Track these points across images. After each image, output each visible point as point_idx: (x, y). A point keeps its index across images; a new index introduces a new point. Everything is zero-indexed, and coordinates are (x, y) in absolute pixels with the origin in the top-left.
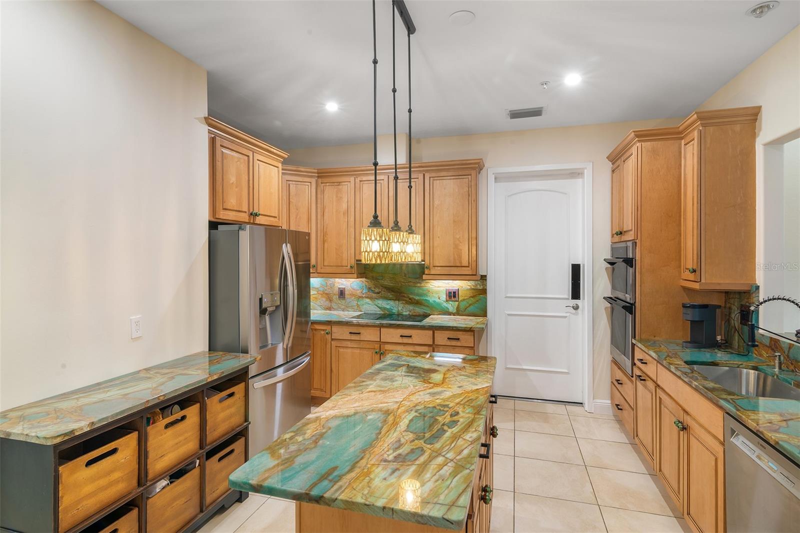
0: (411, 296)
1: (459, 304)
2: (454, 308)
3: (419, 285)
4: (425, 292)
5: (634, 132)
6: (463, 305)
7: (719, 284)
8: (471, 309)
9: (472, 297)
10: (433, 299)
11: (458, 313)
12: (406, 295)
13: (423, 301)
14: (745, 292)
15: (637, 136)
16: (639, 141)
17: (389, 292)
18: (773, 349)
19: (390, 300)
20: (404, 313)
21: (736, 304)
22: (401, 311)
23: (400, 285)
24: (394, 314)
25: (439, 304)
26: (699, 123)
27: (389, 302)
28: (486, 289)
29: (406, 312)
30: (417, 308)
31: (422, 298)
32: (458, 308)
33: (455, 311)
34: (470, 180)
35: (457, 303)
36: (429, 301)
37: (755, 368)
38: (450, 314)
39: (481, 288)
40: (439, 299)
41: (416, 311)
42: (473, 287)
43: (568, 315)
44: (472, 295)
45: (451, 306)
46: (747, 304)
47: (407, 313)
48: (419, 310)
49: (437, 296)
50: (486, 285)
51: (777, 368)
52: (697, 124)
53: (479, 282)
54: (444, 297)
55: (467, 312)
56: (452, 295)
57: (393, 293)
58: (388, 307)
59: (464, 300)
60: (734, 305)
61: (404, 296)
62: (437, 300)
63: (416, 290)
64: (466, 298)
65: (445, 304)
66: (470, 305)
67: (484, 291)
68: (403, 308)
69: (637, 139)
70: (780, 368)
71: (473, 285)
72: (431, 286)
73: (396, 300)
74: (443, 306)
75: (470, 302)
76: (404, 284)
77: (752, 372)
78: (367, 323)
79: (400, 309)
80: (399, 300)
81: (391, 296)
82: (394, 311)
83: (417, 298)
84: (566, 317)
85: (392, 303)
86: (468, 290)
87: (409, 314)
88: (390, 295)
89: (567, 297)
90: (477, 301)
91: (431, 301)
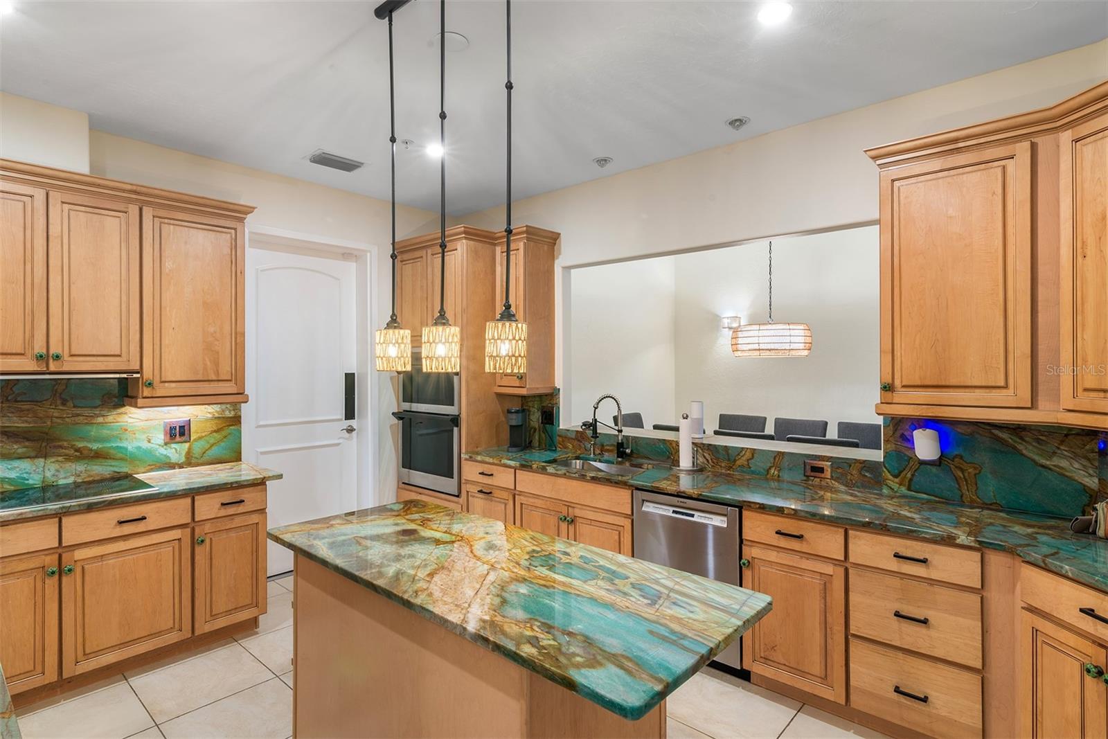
0: (80, 445)
1: (190, 445)
2: (180, 454)
3: (100, 420)
4: (115, 433)
5: (464, 227)
6: (198, 447)
7: (537, 388)
8: (215, 452)
9: (215, 431)
10: (137, 444)
11: (190, 461)
12: (65, 444)
13: (112, 451)
14: (546, 395)
15: (465, 232)
16: (466, 238)
17: (16, 442)
18: (579, 441)
19: (20, 458)
20: (61, 482)
21: (536, 406)
22: (54, 479)
23: (49, 423)
24: (32, 488)
25: (149, 452)
26: (525, 235)
27: (16, 463)
28: (240, 417)
29: (65, 478)
30: (95, 467)
31: (108, 445)
32: (189, 454)
33: (183, 459)
34: (234, 236)
35: (187, 445)
36: (126, 449)
37: (577, 458)
38: (172, 466)
39: (232, 414)
40: (149, 442)
41: (92, 473)
42: (217, 415)
43: (341, 441)
44: (216, 428)
45: (176, 452)
46: (550, 405)
47: (71, 480)
48: (100, 469)
49: (144, 437)
50: (240, 410)
51: (592, 454)
52: (522, 236)
53: (228, 406)
54: (160, 437)
55: (206, 458)
56: (179, 432)
57: (27, 444)
58: (13, 475)
59: (200, 438)
60: (533, 407)
61: (61, 447)
62: (145, 445)
63: (93, 431)
64: (203, 435)
65: (163, 451)
66: (212, 445)
67: (237, 420)
68: (58, 471)
69: (463, 235)
70: (594, 454)
71: (217, 412)
72: (130, 420)
73: (36, 457)
74: (158, 455)
75: (212, 441)
76: (59, 421)
77: (578, 461)
78: (21, 514)
79: (48, 474)
80: (45, 457)
81: (20, 451)
82: (31, 482)
83: (95, 446)
84: (338, 444)
85: (25, 465)
86: (207, 420)
87: (75, 482)
88: (18, 448)
89: (339, 417)
90: (225, 437)
91: (130, 448)
